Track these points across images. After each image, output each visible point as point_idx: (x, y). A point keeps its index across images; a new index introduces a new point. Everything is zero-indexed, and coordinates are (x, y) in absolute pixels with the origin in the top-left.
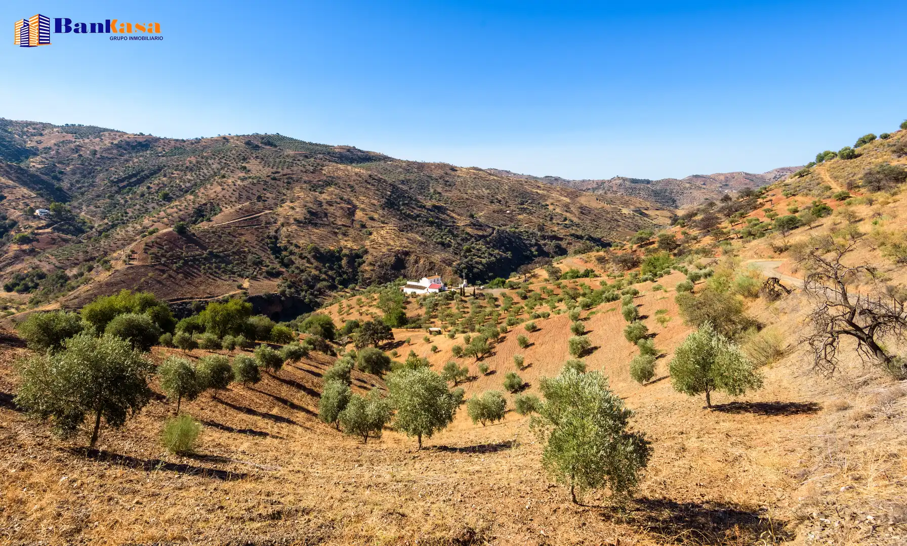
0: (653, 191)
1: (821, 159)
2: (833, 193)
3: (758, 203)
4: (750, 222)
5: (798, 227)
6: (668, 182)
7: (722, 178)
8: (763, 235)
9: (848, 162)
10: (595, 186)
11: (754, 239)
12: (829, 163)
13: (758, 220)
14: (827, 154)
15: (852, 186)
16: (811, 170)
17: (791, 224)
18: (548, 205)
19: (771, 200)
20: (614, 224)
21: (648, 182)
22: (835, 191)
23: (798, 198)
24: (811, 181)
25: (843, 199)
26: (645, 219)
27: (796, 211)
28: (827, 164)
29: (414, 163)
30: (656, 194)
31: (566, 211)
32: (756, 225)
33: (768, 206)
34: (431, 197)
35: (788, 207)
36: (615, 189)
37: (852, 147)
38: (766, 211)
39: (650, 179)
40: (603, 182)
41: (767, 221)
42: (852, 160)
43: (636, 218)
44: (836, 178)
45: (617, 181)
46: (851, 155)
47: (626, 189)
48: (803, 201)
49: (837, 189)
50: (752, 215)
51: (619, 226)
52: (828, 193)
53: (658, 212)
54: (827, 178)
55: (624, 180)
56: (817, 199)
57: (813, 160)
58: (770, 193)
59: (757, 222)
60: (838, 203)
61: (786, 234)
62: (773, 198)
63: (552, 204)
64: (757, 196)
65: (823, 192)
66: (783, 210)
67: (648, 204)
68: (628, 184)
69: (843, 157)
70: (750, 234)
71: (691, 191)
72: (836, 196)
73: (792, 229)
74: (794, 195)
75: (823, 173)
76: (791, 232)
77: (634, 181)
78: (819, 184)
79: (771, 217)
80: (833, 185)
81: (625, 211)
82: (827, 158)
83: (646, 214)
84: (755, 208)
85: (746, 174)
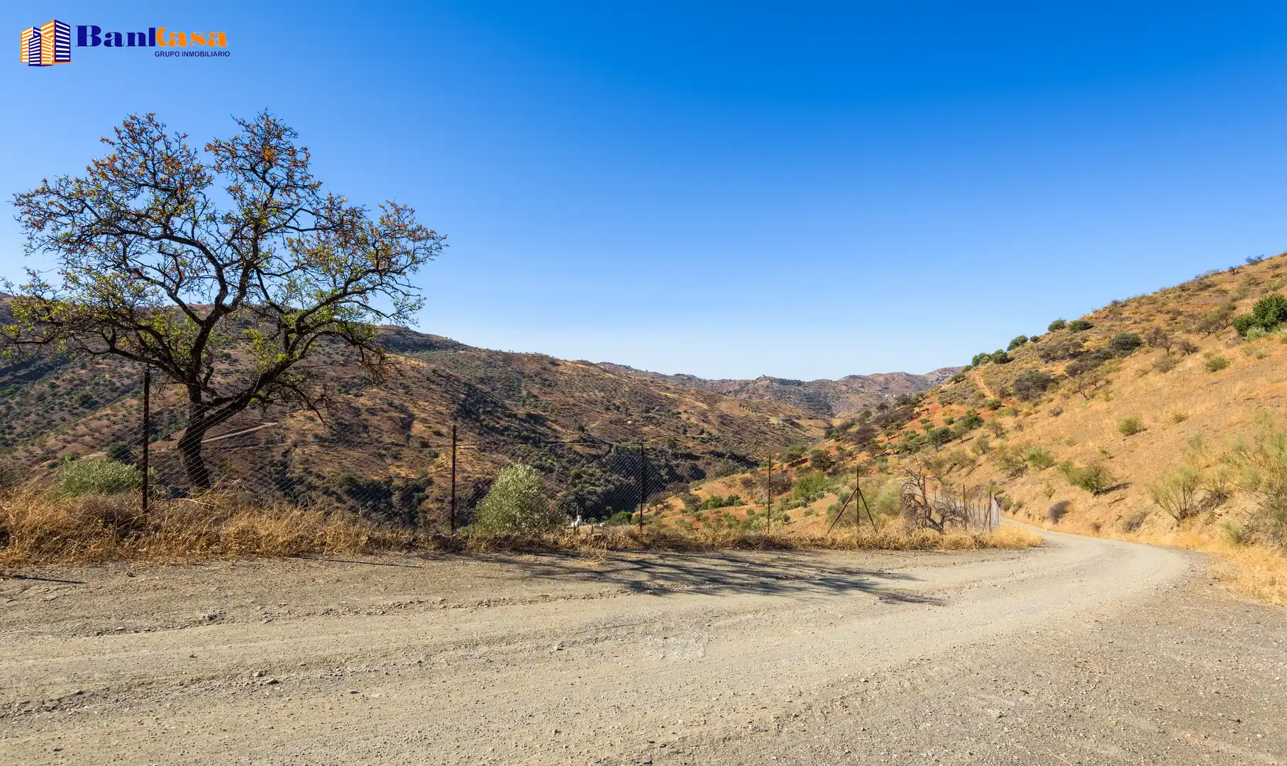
0: (805, 395)
1: (977, 361)
2: (986, 401)
3: (915, 412)
4: (907, 434)
5: (950, 441)
6: (822, 384)
7: (882, 379)
8: (918, 449)
9: (1001, 367)
10: (737, 387)
11: (910, 454)
12: (984, 367)
13: (915, 432)
14: (982, 356)
15: (1004, 394)
16: (967, 374)
17: (943, 437)
18: (680, 413)
19: (927, 409)
20: (761, 437)
21: (799, 383)
22: (989, 399)
23: (954, 407)
24: (966, 387)
25: (996, 408)
26: (798, 430)
27: (951, 422)
28: (982, 367)
29: (497, 353)
30: (809, 398)
31: (703, 421)
32: (912, 438)
33: (924, 416)
34: (524, 401)
35: (944, 418)
36: (761, 392)
37: (1005, 350)
38: (924, 422)
39: (802, 380)
40: (747, 383)
41: (923, 433)
42: (1005, 365)
43: (787, 429)
44: (989, 384)
45: (763, 383)
46: (1003, 359)
47: (775, 393)
48: (959, 410)
49: (991, 397)
50: (909, 426)
51: (767, 440)
52: (982, 402)
53: (811, 422)
54: (981, 383)
55: (773, 380)
56: (970, 408)
57: (970, 363)
58: (927, 401)
59: (913, 435)
60: (991, 412)
61: (939, 448)
62: (930, 407)
63: (685, 412)
64: (914, 404)
65: (977, 400)
66: (939, 422)
67: (800, 412)
68: (776, 385)
69: (996, 362)
70: (906, 448)
71: (848, 395)
72: (990, 405)
73: (946, 442)
74: (950, 404)
75: (977, 377)
76: (944, 445)
77: (783, 382)
78: (973, 391)
79: (927, 428)
80: (987, 392)
81: (774, 420)
82: (982, 361)
83: (798, 424)
84: (912, 418)
85: (907, 374)
